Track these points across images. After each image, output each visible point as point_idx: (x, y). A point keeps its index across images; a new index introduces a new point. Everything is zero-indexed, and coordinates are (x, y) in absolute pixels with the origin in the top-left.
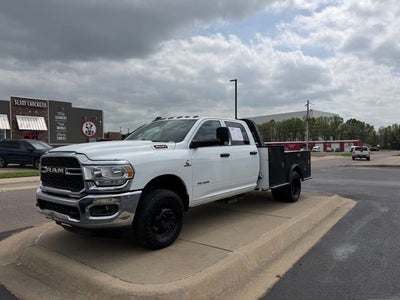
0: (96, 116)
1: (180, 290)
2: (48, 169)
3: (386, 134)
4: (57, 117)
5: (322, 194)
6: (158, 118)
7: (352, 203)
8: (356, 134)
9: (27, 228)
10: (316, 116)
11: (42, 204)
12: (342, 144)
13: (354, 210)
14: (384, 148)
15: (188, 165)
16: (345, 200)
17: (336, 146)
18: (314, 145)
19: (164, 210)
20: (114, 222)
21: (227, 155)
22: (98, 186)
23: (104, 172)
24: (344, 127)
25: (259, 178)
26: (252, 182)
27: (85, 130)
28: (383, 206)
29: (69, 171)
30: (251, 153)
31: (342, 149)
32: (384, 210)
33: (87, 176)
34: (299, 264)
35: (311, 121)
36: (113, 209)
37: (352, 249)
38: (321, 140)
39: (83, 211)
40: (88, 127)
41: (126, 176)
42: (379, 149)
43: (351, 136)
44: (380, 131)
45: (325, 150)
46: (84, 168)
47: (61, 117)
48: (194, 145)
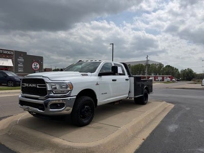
0: (39, 60)
1: (99, 146)
2: (26, 85)
3: (184, 73)
4: (18, 60)
5: (157, 101)
6: (80, 61)
7: (172, 106)
8: (170, 73)
9: (9, 116)
10: (150, 63)
11: (22, 103)
12: (163, 77)
13: (174, 108)
14: (183, 80)
15: (97, 84)
16: (169, 104)
17: (160, 78)
18: (149, 77)
19: (86, 107)
20: (62, 112)
21: (115, 80)
22: (54, 94)
23: (58, 87)
24: (164, 69)
25: (129, 92)
26: (126, 94)
27: (33, 67)
28: (187, 107)
29: (39, 86)
30: (126, 80)
31: (163, 80)
32: (188, 109)
33: (49, 88)
34: (152, 134)
35: (148, 65)
36: (62, 105)
37: (176, 127)
38: (153, 75)
39: (46, 106)
40: (35, 65)
41: (69, 89)
42: (181, 80)
43: (167, 74)
44: (181, 71)
45: (155, 80)
46: (48, 85)
47: (21, 59)
48: (100, 75)
